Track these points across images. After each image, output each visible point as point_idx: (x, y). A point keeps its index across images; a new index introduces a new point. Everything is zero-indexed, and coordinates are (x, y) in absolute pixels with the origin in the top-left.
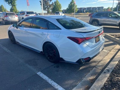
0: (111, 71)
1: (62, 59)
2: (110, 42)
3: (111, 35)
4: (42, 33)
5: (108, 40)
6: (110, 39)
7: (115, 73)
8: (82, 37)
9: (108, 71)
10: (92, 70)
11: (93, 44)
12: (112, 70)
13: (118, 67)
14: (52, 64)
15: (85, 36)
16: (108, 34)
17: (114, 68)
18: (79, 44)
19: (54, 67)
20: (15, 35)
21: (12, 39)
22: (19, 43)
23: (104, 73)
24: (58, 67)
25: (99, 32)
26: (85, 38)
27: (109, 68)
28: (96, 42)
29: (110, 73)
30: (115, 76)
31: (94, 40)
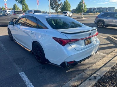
0: (98, 78)
3: (115, 37)
4: (32, 32)
5: (109, 43)
7: (103, 81)
9: (95, 77)
11: (82, 47)
12: (100, 77)
13: (108, 74)
14: (40, 64)
15: (70, 37)
17: (104, 75)
18: (63, 46)
19: (40, 68)
20: (13, 32)
22: (16, 41)
23: (89, 80)
25: (90, 34)
26: (70, 40)
27: (97, 75)
28: (85, 45)
29: (96, 80)
30: (101, 84)
31: (82, 42)
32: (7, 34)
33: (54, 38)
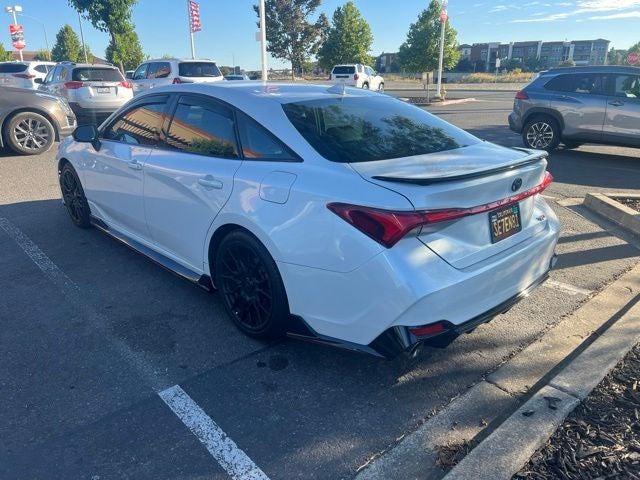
0: (568, 406)
1: (299, 324)
2: (603, 239)
4: (209, 178)
6: (613, 224)
7: (592, 420)
8: (407, 207)
9: (551, 403)
10: (463, 392)
11: (480, 248)
12: (575, 402)
13: (615, 386)
16: (604, 195)
17: (593, 393)
18: (389, 244)
19: (260, 365)
20: (89, 183)
21: (76, 204)
22: (106, 227)
23: (526, 414)
24: (279, 364)
25: (516, 184)
26: (420, 213)
27: (561, 389)
28: (494, 239)
29: (560, 416)
30: (583, 436)
32: (56, 194)
33: (336, 208)
